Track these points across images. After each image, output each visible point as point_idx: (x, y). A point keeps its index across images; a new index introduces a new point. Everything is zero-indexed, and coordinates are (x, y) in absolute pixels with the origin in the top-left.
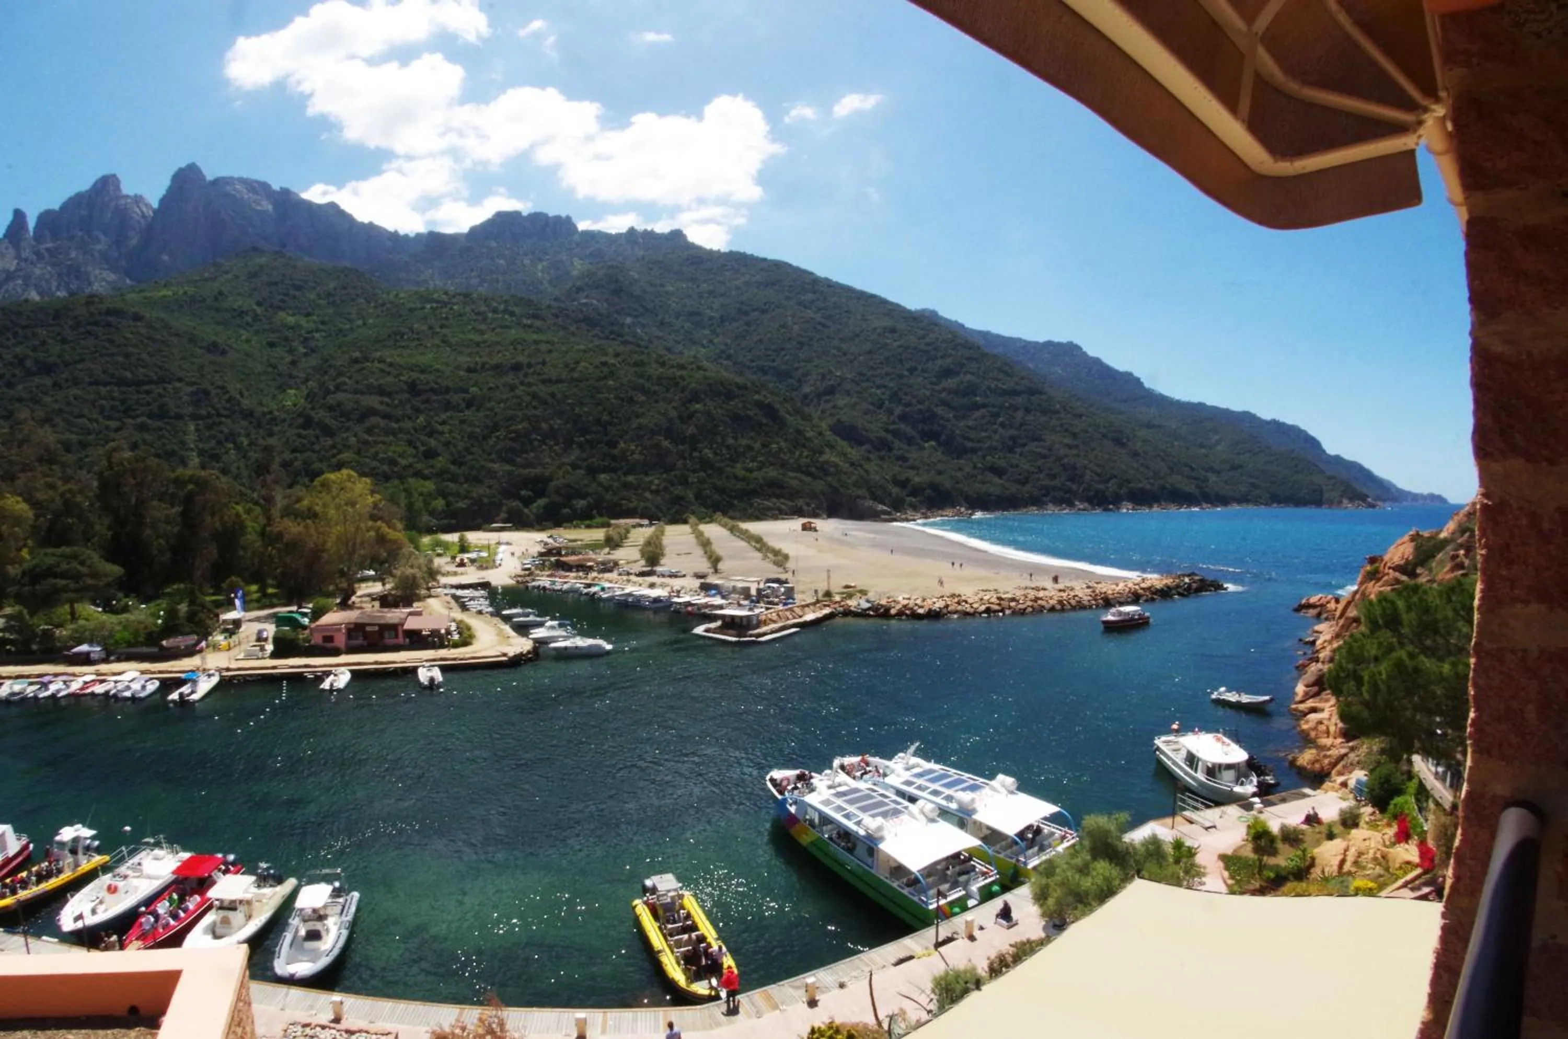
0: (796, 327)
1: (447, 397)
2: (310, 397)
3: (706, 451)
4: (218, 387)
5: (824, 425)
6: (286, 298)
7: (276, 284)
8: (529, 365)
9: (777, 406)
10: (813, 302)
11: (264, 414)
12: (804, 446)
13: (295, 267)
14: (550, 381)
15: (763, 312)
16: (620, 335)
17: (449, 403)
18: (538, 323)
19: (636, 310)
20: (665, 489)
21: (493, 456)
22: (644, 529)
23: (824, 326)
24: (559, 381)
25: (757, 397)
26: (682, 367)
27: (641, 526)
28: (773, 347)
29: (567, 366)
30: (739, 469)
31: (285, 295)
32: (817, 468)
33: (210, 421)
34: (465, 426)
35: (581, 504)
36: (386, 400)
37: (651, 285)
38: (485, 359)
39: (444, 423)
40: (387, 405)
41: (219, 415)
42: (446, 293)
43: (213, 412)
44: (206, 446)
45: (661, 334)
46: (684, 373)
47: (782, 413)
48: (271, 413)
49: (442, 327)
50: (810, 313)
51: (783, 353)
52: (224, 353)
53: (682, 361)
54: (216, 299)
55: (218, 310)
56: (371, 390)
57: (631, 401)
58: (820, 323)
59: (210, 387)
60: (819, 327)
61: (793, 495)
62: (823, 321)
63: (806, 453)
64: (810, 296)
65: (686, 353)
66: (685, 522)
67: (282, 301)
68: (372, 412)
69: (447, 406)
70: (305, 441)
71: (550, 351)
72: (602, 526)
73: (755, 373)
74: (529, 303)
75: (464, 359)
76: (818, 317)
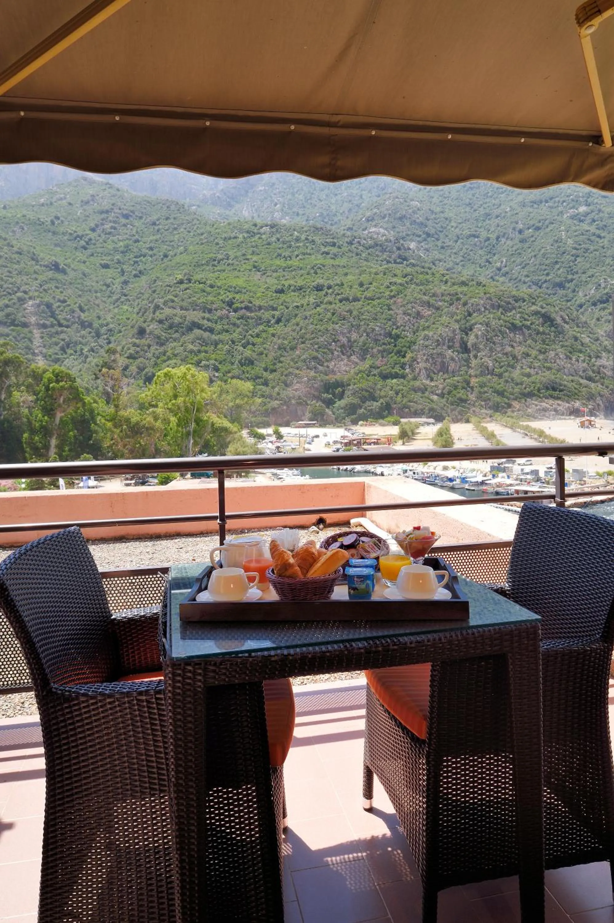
0: (570, 241)
1: (259, 314)
2: (142, 312)
3: (486, 359)
4: (59, 301)
5: (601, 332)
6: (116, 225)
7: (107, 212)
8: (329, 287)
9: (553, 315)
10: (587, 214)
11: (102, 326)
12: (580, 351)
13: (122, 197)
14: (347, 299)
15: (538, 229)
16: (405, 259)
17: (260, 319)
18: (334, 250)
19: (420, 236)
20: (449, 393)
21: (300, 364)
22: (431, 426)
23: (599, 237)
24: (356, 299)
25: (534, 308)
26: (464, 284)
27: (428, 424)
28: (547, 262)
29: (361, 285)
30: (516, 374)
31: (115, 222)
32: (593, 371)
33: (53, 330)
34: (275, 340)
35: (375, 405)
36: (207, 315)
37: (432, 212)
38: (292, 282)
39: (258, 336)
40: (208, 320)
41: (60, 325)
42: (255, 225)
43: (55, 322)
44: (51, 351)
45: (442, 257)
46: (465, 289)
47: (559, 320)
48: (107, 325)
49: (253, 253)
50: (585, 226)
51: (557, 266)
52: (64, 272)
53: (463, 279)
54: (53, 223)
55: (54, 233)
56: (194, 306)
57: (419, 315)
58: (594, 234)
59: (52, 301)
60: (593, 238)
61: (571, 395)
62: (598, 232)
63: (582, 357)
64: (583, 209)
65: (465, 272)
66: (468, 421)
67: (112, 228)
68: (195, 325)
69: (259, 321)
70: (138, 349)
71: (346, 274)
72: (395, 423)
73: (530, 287)
74: (327, 233)
75: (271, 281)
76: (593, 229)
